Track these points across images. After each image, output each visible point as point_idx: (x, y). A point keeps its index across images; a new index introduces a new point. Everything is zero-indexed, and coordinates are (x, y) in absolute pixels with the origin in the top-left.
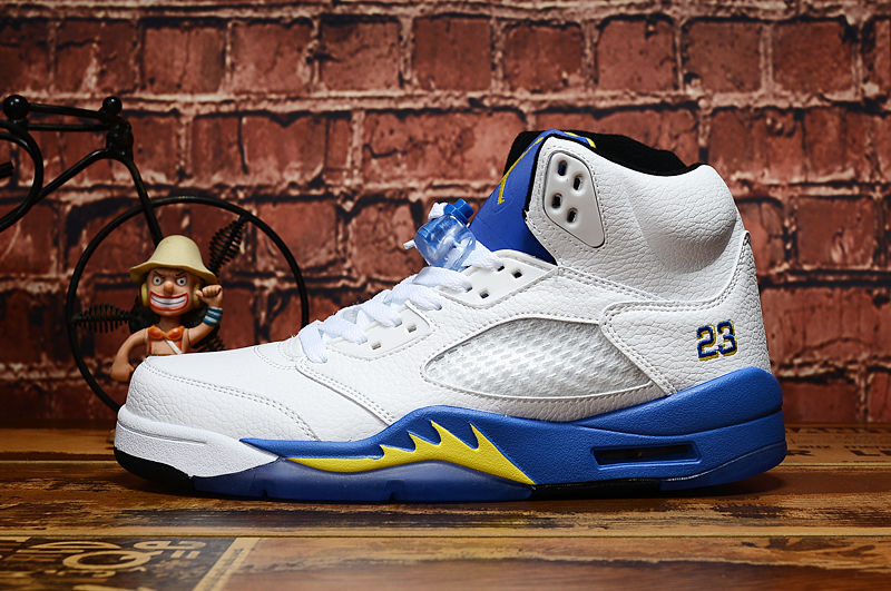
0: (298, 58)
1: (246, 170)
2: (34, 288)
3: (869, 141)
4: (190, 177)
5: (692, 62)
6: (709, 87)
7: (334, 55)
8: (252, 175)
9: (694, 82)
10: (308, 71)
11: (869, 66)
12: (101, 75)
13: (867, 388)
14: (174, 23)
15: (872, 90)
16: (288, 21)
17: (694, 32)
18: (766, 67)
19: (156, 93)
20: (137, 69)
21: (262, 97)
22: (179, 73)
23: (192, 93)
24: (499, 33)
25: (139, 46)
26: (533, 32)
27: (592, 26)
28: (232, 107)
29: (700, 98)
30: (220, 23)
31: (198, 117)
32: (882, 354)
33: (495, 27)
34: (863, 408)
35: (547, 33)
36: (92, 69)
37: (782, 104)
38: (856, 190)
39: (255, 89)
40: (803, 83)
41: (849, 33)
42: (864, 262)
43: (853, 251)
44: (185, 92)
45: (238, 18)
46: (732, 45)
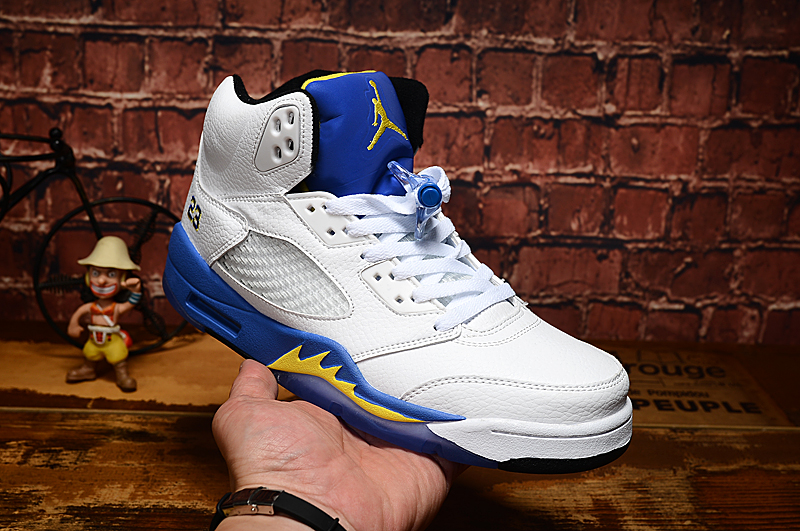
0: (197, 69)
1: (161, 150)
2: (15, 228)
3: (604, 145)
4: (121, 154)
5: (484, 82)
6: (495, 101)
7: (224, 67)
8: (166, 154)
9: (485, 96)
10: (205, 78)
11: (611, 91)
12: (54, 75)
13: (588, 312)
14: (106, 38)
15: (611, 109)
16: (190, 39)
17: (487, 59)
18: (537, 87)
19: (95, 90)
20: (79, 72)
21: (172, 97)
22: (111, 76)
23: (121, 91)
24: (344, 54)
25: (81, 54)
26: (369, 55)
27: (412, 51)
28: (150, 103)
29: (487, 109)
30: (140, 39)
31: (126, 110)
32: (599, 292)
33: (342, 50)
34: (583, 325)
35: (378, 56)
36: (47, 71)
37: (546, 116)
38: (593, 180)
39: (167, 90)
40: (562, 101)
41: (599, 66)
42: (593, 230)
43: (586, 223)
44: (116, 91)
45: (153, 36)
46: (513, 69)
